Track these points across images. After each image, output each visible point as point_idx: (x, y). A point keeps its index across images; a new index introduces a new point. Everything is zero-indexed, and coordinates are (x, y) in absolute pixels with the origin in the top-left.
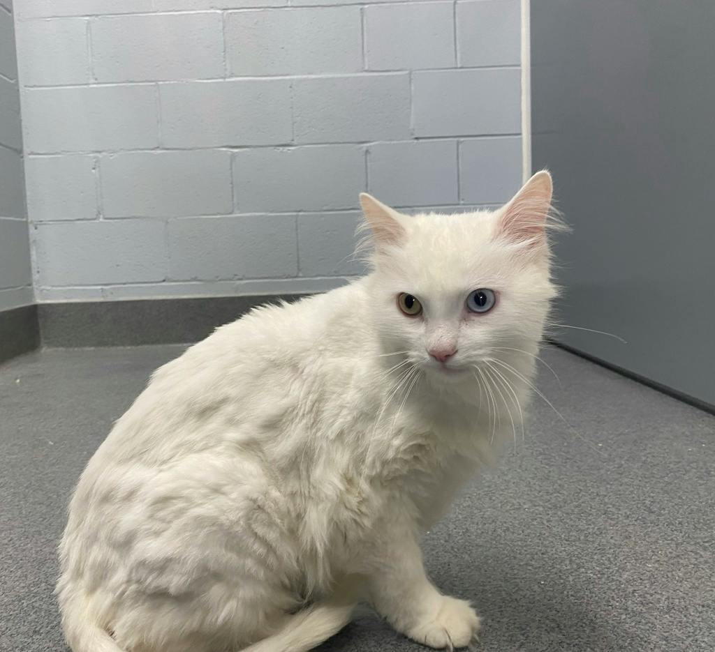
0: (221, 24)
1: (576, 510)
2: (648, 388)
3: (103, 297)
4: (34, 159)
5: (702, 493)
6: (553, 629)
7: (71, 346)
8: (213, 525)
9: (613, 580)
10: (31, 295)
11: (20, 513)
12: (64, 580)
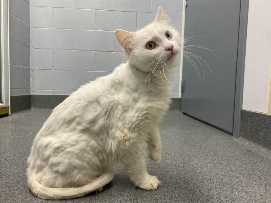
0: (95, 14)
1: (187, 155)
2: (211, 127)
3: (53, 94)
4: (33, 50)
5: (222, 152)
6: (176, 184)
7: (41, 108)
8: (73, 153)
9: (195, 172)
10: (29, 92)
11: (18, 151)
12: (29, 169)
